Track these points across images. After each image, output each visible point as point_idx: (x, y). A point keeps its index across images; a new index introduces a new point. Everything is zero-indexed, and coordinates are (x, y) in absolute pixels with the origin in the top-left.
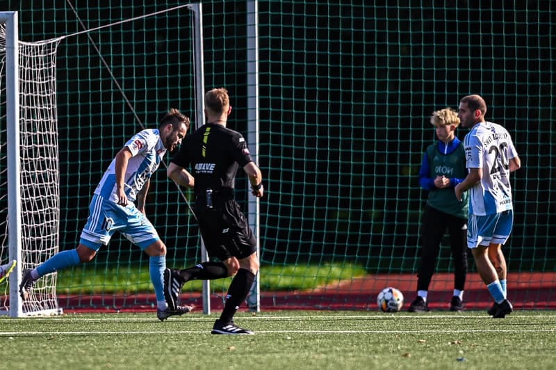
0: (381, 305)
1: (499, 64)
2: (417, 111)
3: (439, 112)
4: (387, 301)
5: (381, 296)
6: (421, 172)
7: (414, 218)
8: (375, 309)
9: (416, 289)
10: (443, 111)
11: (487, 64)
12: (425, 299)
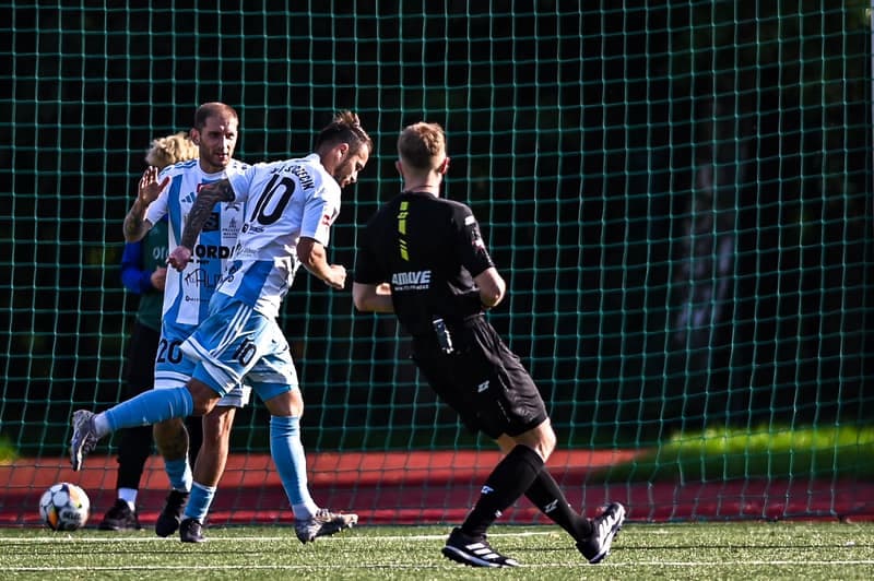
0: (48, 517)
1: (277, 49)
2: (117, 139)
3: (163, 140)
4: (57, 509)
5: (45, 500)
6: (124, 260)
7: (111, 348)
8: (35, 525)
9: (115, 487)
10: (170, 138)
11: (254, 48)
12: (132, 506)
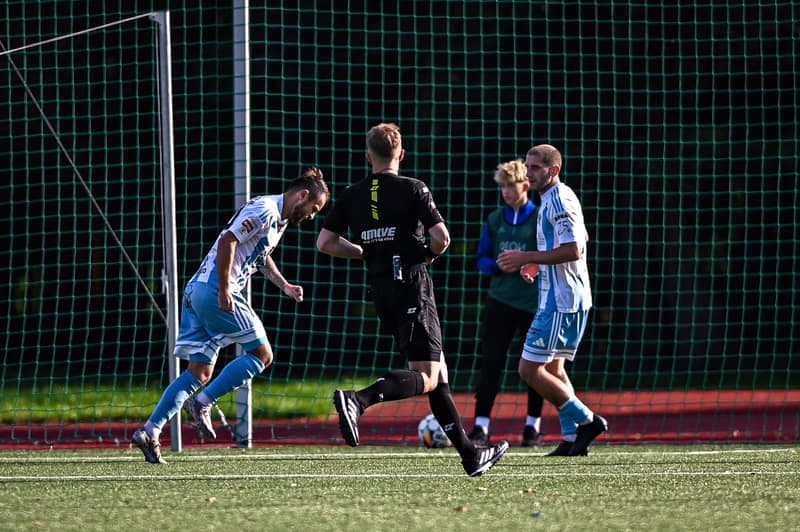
0: (424, 438)
1: (591, 98)
3: (506, 164)
4: (432, 432)
5: (423, 425)
6: (479, 251)
7: (471, 316)
8: (415, 444)
10: (512, 162)
12: (486, 430)
